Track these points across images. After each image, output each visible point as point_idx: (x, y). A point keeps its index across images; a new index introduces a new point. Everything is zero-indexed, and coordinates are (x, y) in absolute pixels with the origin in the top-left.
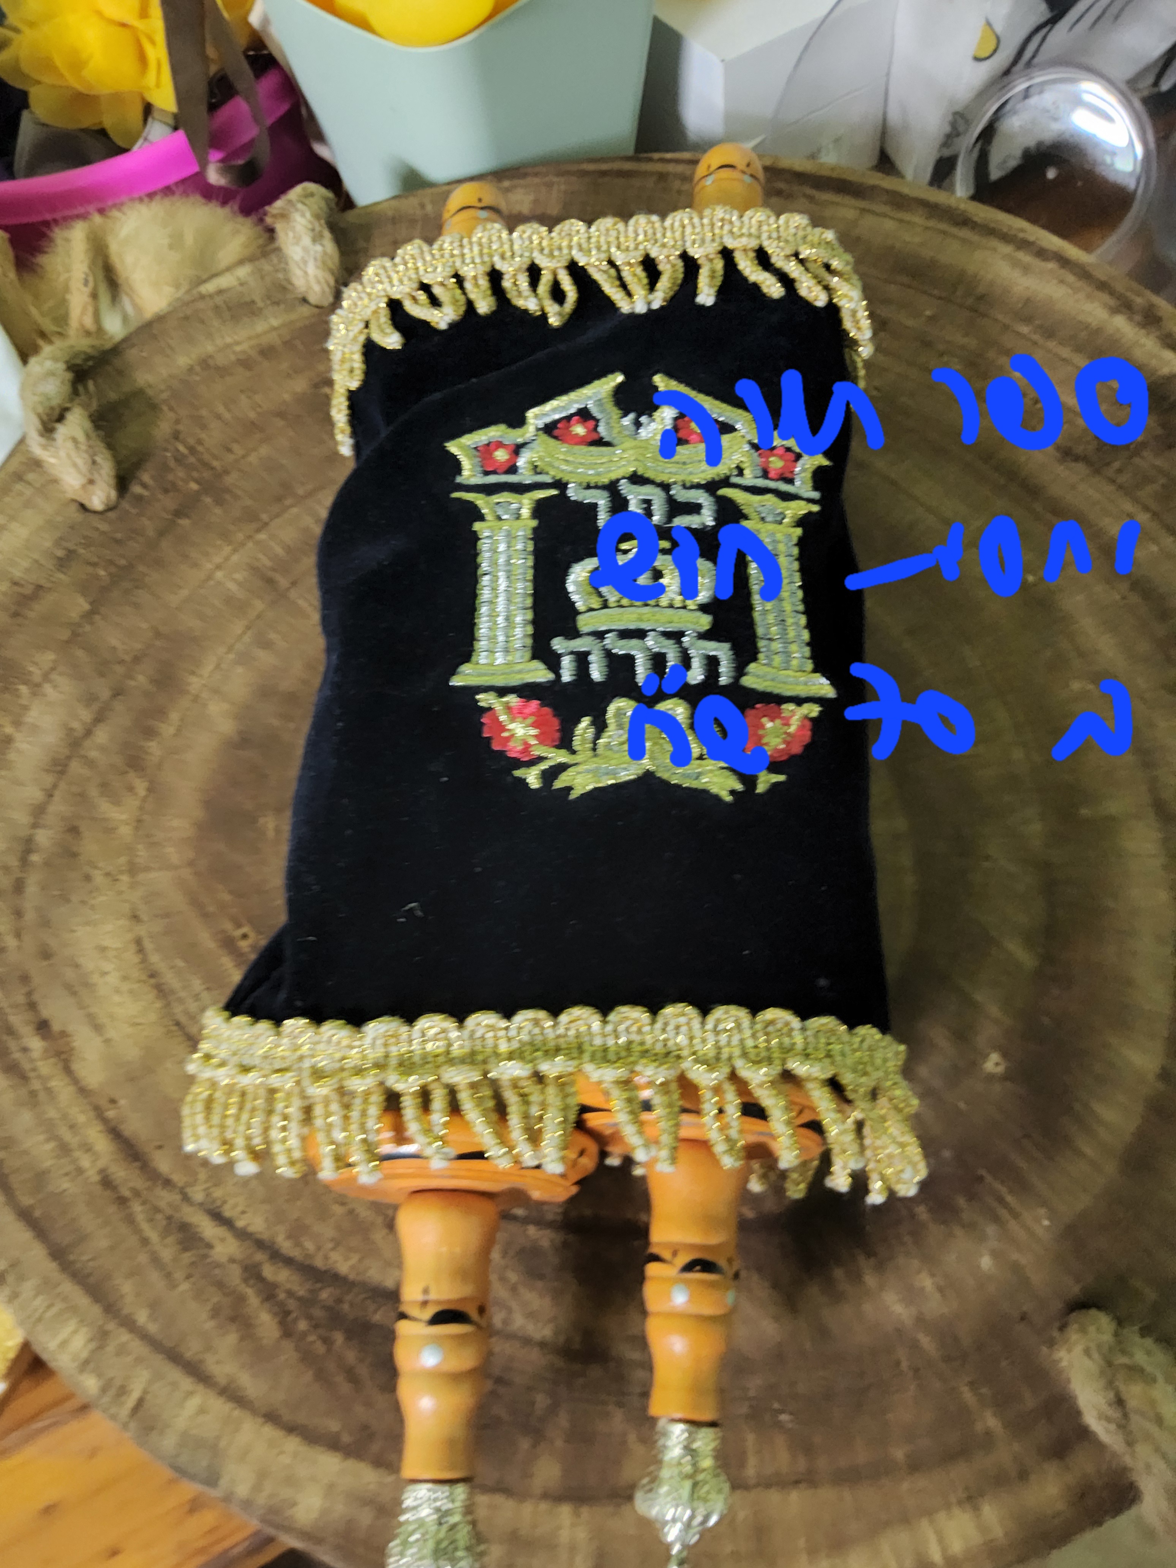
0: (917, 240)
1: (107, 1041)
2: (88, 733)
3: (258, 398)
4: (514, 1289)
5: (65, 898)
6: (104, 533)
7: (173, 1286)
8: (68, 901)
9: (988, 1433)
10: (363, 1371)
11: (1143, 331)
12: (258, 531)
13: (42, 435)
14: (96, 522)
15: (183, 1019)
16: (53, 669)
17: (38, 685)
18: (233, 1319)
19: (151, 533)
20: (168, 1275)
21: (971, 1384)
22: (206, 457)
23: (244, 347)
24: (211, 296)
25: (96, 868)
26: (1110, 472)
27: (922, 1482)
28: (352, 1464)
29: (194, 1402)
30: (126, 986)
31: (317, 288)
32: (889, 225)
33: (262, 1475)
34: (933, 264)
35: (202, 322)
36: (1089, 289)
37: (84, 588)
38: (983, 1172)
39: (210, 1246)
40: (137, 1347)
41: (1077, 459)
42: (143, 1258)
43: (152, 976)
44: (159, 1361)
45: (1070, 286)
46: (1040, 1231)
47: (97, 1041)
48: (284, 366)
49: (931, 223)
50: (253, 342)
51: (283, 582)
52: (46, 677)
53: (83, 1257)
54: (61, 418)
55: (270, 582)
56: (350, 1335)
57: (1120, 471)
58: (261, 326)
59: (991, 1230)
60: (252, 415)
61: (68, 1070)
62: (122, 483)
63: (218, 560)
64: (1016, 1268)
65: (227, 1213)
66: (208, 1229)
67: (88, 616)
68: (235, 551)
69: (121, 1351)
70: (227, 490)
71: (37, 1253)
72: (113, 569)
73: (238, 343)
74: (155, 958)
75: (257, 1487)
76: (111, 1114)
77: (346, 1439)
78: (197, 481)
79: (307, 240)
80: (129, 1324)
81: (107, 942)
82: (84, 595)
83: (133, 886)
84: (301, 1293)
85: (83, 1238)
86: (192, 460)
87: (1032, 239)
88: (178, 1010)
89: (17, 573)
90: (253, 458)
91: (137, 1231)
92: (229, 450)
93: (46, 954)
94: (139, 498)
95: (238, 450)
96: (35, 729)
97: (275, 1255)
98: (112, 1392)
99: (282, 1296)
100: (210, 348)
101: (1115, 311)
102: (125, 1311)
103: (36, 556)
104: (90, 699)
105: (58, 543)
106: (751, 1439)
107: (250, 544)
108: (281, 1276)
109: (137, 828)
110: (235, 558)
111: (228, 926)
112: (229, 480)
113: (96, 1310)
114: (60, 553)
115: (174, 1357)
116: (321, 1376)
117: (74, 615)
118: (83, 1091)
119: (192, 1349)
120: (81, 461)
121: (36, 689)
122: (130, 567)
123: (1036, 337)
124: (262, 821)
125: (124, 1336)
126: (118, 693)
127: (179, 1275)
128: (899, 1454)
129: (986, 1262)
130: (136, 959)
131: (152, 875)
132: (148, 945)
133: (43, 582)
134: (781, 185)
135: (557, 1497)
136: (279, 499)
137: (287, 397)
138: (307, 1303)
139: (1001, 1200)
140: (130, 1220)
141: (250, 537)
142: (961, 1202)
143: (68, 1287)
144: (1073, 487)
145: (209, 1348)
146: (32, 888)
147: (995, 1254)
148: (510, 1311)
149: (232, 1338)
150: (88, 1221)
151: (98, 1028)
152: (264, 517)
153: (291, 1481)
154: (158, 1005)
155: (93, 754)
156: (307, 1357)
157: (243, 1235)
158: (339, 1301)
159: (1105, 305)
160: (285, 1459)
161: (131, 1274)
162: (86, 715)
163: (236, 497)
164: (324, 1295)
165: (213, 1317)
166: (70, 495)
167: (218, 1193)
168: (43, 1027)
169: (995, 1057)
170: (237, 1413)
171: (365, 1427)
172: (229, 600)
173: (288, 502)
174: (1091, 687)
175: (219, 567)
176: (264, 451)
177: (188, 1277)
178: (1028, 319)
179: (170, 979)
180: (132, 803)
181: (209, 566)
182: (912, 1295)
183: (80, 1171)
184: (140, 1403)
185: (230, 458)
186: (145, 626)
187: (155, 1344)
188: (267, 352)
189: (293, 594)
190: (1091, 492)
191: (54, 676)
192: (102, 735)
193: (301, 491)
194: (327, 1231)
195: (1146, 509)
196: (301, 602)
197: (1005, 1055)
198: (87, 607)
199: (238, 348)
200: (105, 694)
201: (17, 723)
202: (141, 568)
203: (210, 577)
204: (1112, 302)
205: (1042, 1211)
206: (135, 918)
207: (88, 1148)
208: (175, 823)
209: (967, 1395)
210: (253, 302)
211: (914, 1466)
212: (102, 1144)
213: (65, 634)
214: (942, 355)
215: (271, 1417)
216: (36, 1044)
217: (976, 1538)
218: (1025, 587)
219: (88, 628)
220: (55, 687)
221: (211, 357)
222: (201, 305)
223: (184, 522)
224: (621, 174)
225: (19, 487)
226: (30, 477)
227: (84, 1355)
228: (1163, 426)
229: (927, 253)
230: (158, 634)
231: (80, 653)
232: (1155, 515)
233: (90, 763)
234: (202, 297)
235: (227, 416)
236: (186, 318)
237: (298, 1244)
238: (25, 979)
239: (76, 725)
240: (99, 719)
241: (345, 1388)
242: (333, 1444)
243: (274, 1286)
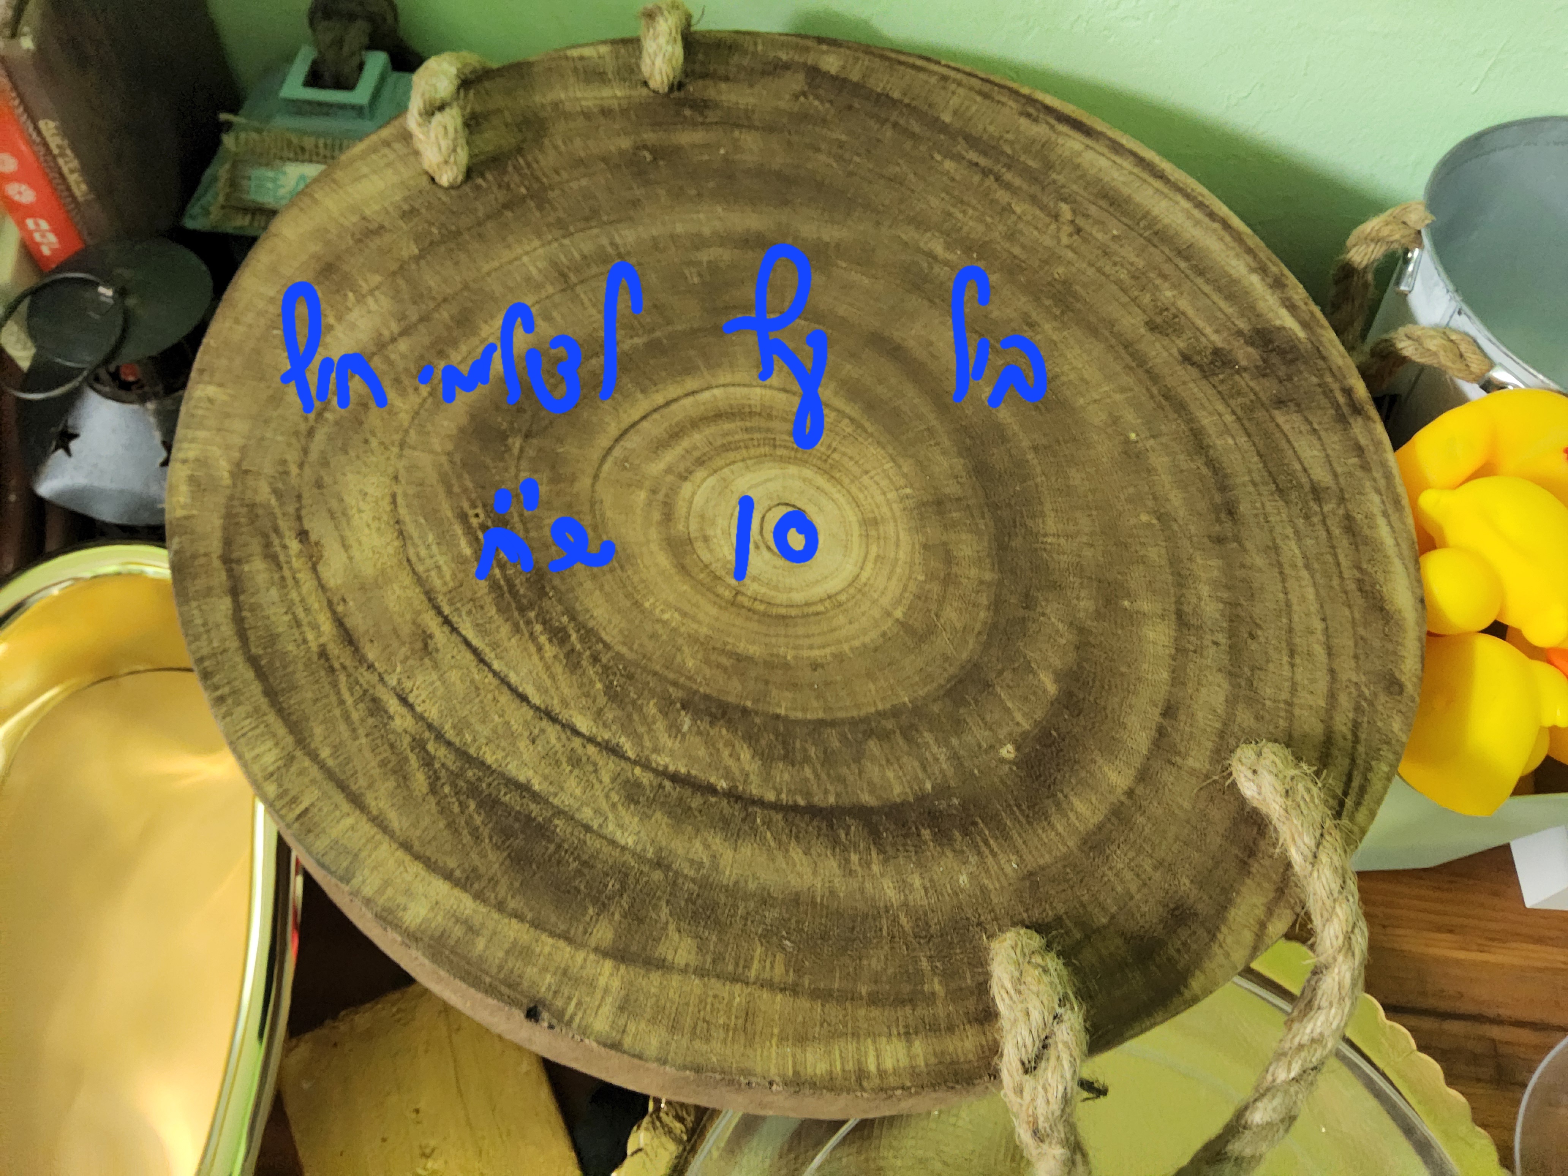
0: (1122, 179)
1: (350, 558)
2: (393, 340)
3: (591, 143)
4: (614, 806)
5: (344, 450)
6: (444, 203)
7: (356, 738)
8: (347, 453)
9: (933, 994)
10: (485, 832)
11: (1269, 291)
12: (564, 237)
13: (421, 115)
14: (441, 194)
15: (414, 559)
16: (377, 288)
17: (364, 296)
18: (394, 772)
19: (481, 214)
20: (354, 730)
21: (930, 958)
22: (539, 174)
23: (590, 103)
24: (573, 59)
25: (374, 435)
26: (1215, 380)
27: (875, 1012)
28: (457, 892)
29: (349, 821)
30: (375, 525)
31: (658, 78)
32: (1103, 162)
33: (387, 883)
34: (1128, 200)
35: (562, 76)
36: (1238, 249)
37: (418, 238)
38: (978, 820)
39: (391, 718)
40: (315, 772)
41: (1193, 364)
42: (337, 712)
43: (397, 522)
44: (330, 787)
45: (1226, 244)
46: (1008, 870)
47: (344, 556)
48: (617, 126)
49: (1136, 170)
50: (598, 102)
51: (573, 278)
52: (371, 292)
53: (292, 701)
54: (441, 108)
55: (564, 276)
56: (480, 805)
57: (1222, 381)
58: (606, 92)
59: (973, 859)
60: (582, 154)
61: (314, 569)
62: (469, 173)
63: (527, 248)
64: (983, 889)
65: (411, 700)
66: (393, 705)
67: (417, 259)
68: (543, 245)
69: (301, 773)
70: (549, 202)
71: (256, 688)
72: (444, 231)
73: (586, 99)
74: (403, 511)
75: (381, 891)
76: (340, 608)
77: (458, 873)
78: (527, 189)
79: (662, 40)
80: (314, 756)
81: (370, 490)
82: (416, 241)
83: (400, 456)
84: (453, 768)
85: (294, 688)
86: (526, 171)
87: (1207, 203)
88: (411, 551)
89: (368, 212)
90: (574, 185)
91: (338, 693)
92: (558, 173)
93: (319, 484)
94: (478, 188)
95: (565, 175)
96: (353, 326)
97: (440, 736)
98: (287, 799)
99: (437, 766)
100: (563, 96)
101: (1253, 270)
102: (313, 746)
103: (386, 204)
104: (402, 317)
105: (405, 199)
106: (759, 950)
107: (555, 245)
108: (441, 753)
109: (413, 418)
110: (541, 251)
111: (466, 505)
112: (551, 195)
113: (290, 740)
114: (406, 207)
115: (342, 786)
116: (451, 825)
117: (405, 254)
118: (322, 586)
119: (359, 784)
120: (445, 144)
121: (361, 299)
122: (459, 233)
123: (1189, 272)
124: (510, 440)
125: (307, 762)
126: (424, 319)
127: (361, 732)
128: (864, 990)
129: (963, 880)
130: (388, 508)
131: (416, 453)
132: (400, 500)
133: (386, 224)
134: (1031, 110)
135: (604, 953)
136: (587, 219)
137: (612, 148)
138: (454, 777)
139: (986, 843)
140: (335, 685)
141: (556, 240)
142: (957, 834)
143: (272, 717)
144: (1184, 383)
145: (370, 786)
146: (320, 435)
147: (971, 875)
148: (606, 819)
149: (391, 784)
150: (301, 677)
151: (346, 547)
152: (572, 229)
153: (408, 892)
154: (396, 543)
155: (393, 357)
156: (443, 810)
157: (420, 718)
158: (479, 779)
159: (1248, 265)
160: (408, 877)
161: (324, 722)
162: (395, 327)
163: (555, 209)
164: (470, 774)
165: (380, 766)
166: (426, 166)
167: (408, 684)
168: (303, 535)
169: (1010, 747)
170: (379, 837)
171: (474, 870)
172: (528, 279)
173: (593, 224)
174: (1155, 521)
175: (527, 253)
176: (584, 182)
177: (367, 735)
178: (1187, 259)
179: (411, 528)
180: (414, 400)
181: (520, 251)
182: (903, 886)
183: (305, 641)
184: (306, 810)
185: (557, 179)
186: (458, 278)
187: (329, 774)
188: (606, 112)
189: (579, 289)
190: (1196, 390)
191: (377, 293)
192: (403, 345)
193: (605, 218)
194: (484, 731)
195: (1234, 413)
196: (583, 296)
197: (1018, 749)
198: (416, 251)
199: (584, 103)
200: (414, 318)
201: (339, 319)
202: (466, 236)
203: (517, 259)
204: (1254, 265)
205: (1014, 858)
206: (396, 478)
207: (315, 627)
208: (446, 423)
209: (925, 964)
210: (605, 73)
211: (874, 1000)
212: (327, 626)
213: (394, 266)
214: (1115, 264)
215: (406, 846)
216: (294, 545)
217: (904, 1062)
218: (1127, 441)
219: (413, 267)
220: (376, 301)
221: (561, 102)
222: (564, 63)
223: (509, 214)
224: (914, 67)
225: (386, 151)
226: (397, 146)
227: (271, 769)
228: (1265, 361)
229: (1126, 191)
230: (466, 287)
231: (401, 282)
232: (1239, 419)
233: (391, 363)
234: (567, 58)
235: (563, 148)
236: (550, 69)
237: (460, 733)
238: (299, 497)
239: (386, 333)
240: (405, 332)
241: (467, 839)
242: (448, 876)
243: (433, 758)
